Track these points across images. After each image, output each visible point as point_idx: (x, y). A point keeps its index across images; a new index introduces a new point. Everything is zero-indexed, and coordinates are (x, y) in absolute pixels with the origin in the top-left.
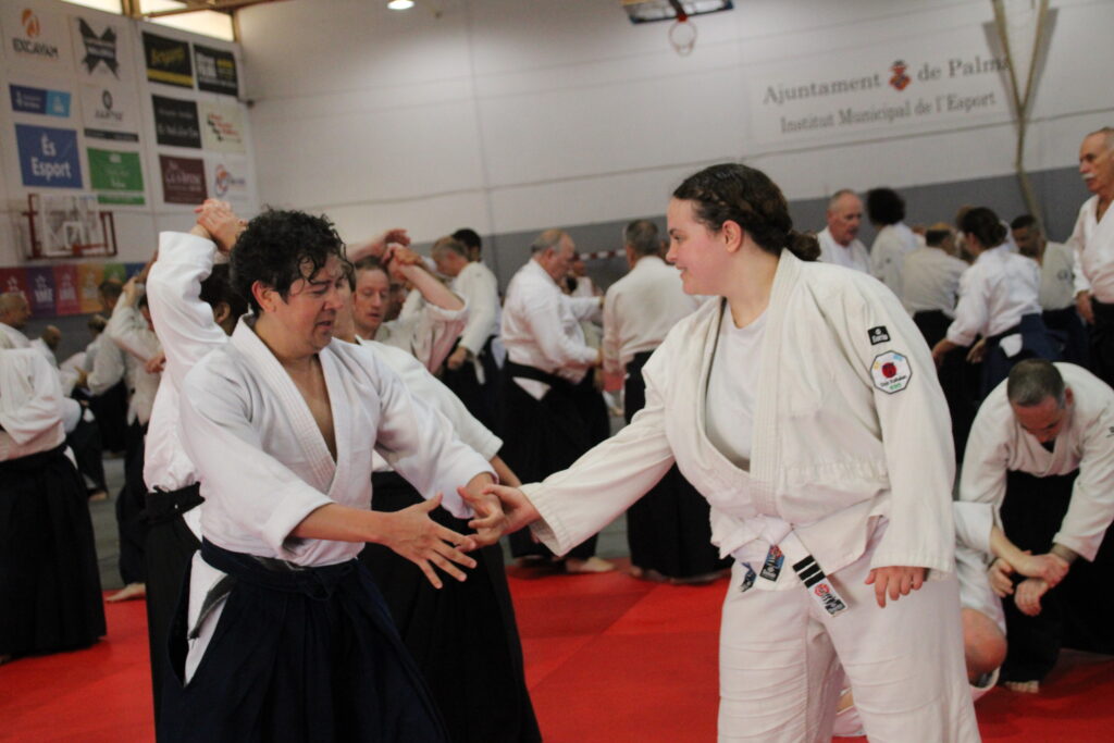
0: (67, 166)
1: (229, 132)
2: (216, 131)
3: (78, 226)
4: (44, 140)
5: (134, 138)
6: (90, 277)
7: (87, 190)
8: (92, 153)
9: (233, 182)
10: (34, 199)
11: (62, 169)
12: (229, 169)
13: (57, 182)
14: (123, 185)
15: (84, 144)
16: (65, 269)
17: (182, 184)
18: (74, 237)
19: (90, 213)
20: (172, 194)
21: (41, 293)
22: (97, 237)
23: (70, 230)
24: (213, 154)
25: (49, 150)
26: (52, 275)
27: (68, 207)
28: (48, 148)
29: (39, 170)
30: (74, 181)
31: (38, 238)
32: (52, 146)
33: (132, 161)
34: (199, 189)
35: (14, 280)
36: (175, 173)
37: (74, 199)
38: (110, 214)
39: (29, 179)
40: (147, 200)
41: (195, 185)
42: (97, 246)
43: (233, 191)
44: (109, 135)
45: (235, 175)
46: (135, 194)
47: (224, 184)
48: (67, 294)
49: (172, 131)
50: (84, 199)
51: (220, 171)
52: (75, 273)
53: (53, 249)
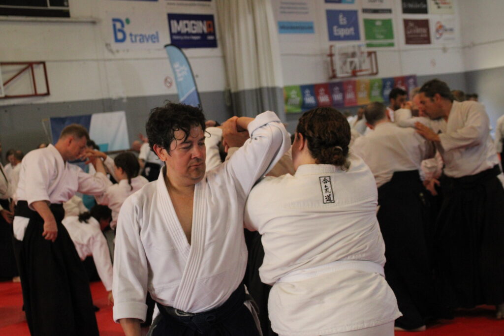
0: (352, 29)
1: (445, 3)
2: (437, 3)
3: (356, 60)
4: (341, 16)
5: (389, 11)
6: (363, 86)
7: (363, 41)
8: (366, 21)
9: (446, 30)
10: (333, 48)
11: (350, 31)
12: (444, 23)
13: (347, 38)
14: (382, 37)
15: (362, 17)
16: (349, 83)
17: (416, 34)
18: (353, 67)
19: (362, 53)
20: (409, 40)
21: (337, 96)
22: (366, 66)
23: (351, 63)
24: (434, 16)
25: (343, 21)
26: (342, 86)
27: (350, 51)
28: (342, 20)
29: (337, 32)
30: (356, 37)
31: (334, 68)
32: (345, 19)
33: (388, 24)
34: (426, 36)
35: (322, 90)
36: (412, 28)
37: (354, 47)
38: (375, 53)
39: (332, 37)
40: (396, 44)
41: (424, 34)
42: (366, 70)
43: (446, 35)
44: (376, 11)
45: (448, 26)
46: (389, 41)
47: (441, 32)
48: (350, 96)
49: (411, 6)
50: (359, 47)
51: (438, 25)
52: (354, 84)
53: (343, 73)
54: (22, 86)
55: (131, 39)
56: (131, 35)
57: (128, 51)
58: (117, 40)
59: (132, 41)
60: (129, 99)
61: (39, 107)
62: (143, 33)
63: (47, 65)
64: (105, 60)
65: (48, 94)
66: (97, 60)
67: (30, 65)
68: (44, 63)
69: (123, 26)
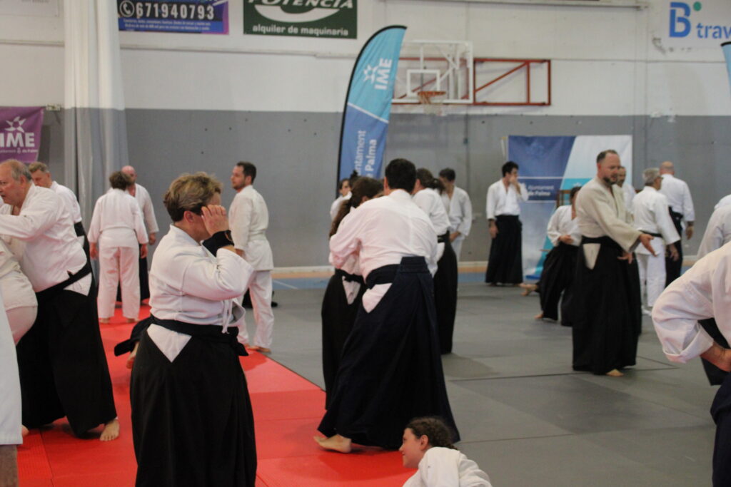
54: (511, 90)
55: (699, 32)
56: (699, 26)
57: (689, 49)
58: (673, 33)
59: (700, 36)
60: (677, 117)
61: (531, 120)
62: (722, 26)
63: (553, 63)
64: (647, 62)
66: (635, 61)
67: (526, 63)
68: (549, 61)
69: (688, 13)
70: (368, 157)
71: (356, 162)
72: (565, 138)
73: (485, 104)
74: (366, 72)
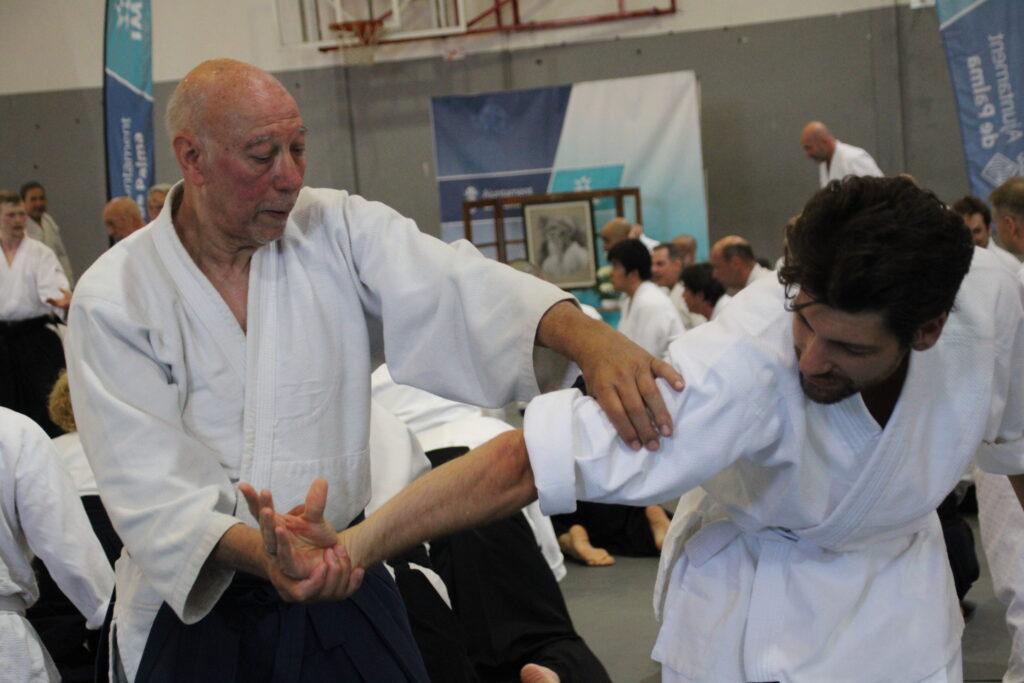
61: (640, 45)
65: (673, 10)
70: (138, 164)
71: (125, 175)
72: (549, 90)
73: (533, 27)
74: (119, 9)
